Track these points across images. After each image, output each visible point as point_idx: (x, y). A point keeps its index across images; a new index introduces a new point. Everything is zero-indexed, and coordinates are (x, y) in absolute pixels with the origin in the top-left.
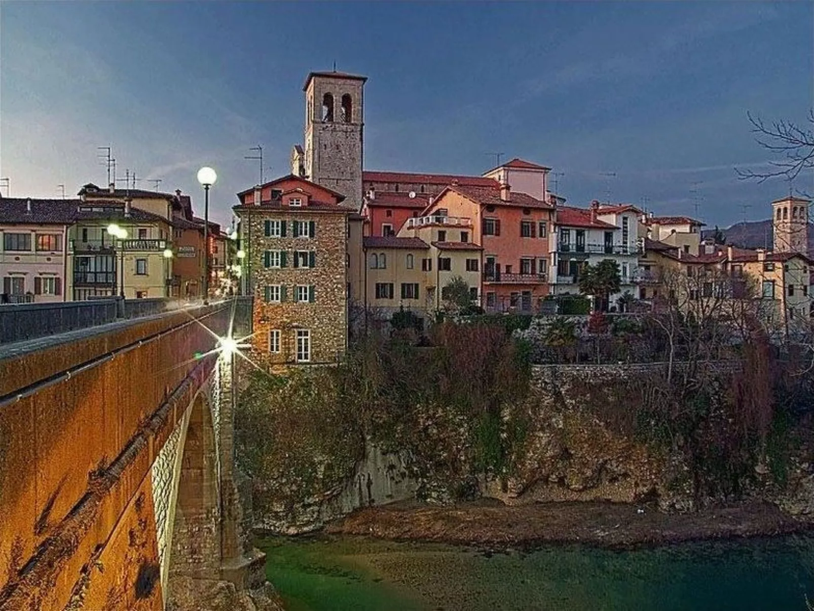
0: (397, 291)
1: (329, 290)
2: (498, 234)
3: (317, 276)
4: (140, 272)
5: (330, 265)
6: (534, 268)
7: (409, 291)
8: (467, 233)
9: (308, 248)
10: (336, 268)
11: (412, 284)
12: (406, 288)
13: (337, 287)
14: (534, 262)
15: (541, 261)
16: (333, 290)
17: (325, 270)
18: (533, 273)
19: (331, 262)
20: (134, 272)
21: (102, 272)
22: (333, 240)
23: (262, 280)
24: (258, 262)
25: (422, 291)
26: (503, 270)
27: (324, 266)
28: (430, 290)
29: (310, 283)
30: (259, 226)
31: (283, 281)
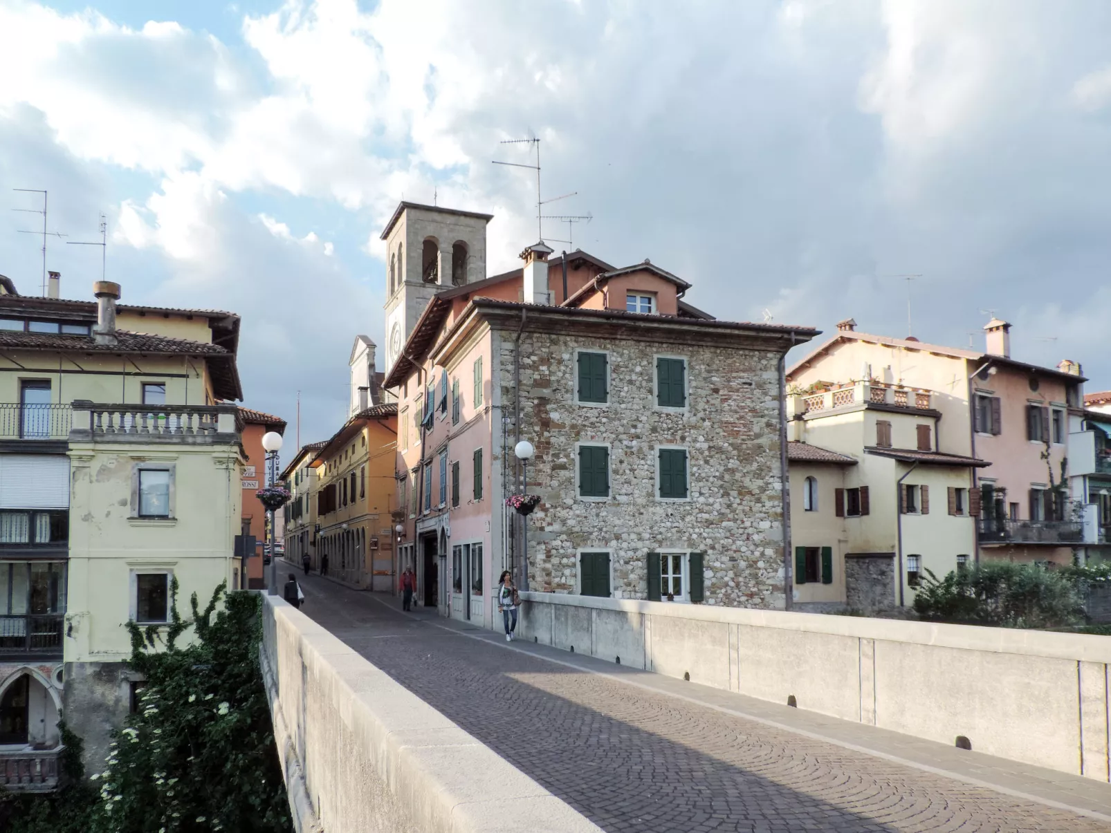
1: (743, 564)
2: (998, 434)
3: (709, 523)
4: (144, 513)
5: (743, 492)
9: (683, 438)
10: (758, 500)
11: (818, 549)
13: (763, 554)
16: (752, 564)
17: (729, 506)
19: (747, 482)
20: (128, 511)
22: (749, 416)
23: (559, 534)
24: (546, 481)
25: (838, 563)
27: (726, 494)
29: (691, 543)
30: (544, 368)
31: (618, 537)
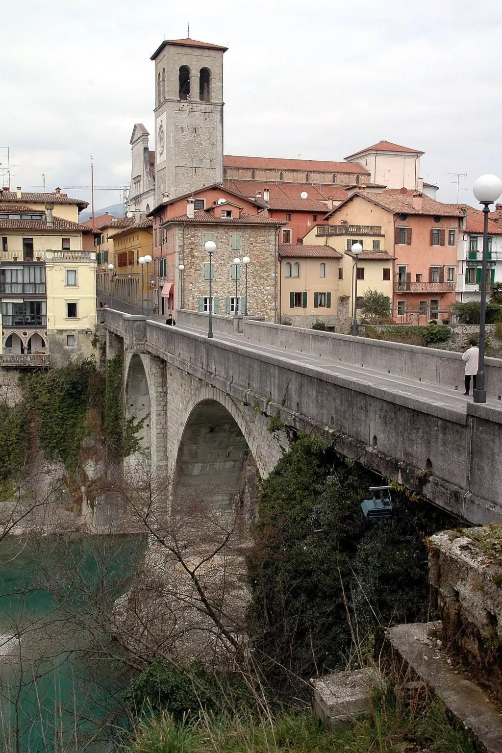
0: (311, 300)
1: (260, 301)
2: (409, 244)
3: (248, 287)
5: (261, 277)
6: (442, 277)
7: (322, 299)
8: (379, 242)
11: (325, 294)
12: (319, 297)
13: (267, 298)
14: (442, 270)
15: (449, 269)
16: (263, 301)
17: (255, 282)
18: (441, 282)
20: (64, 284)
21: (30, 283)
22: (263, 252)
24: (193, 275)
25: (334, 300)
26: (413, 279)
27: (255, 278)
28: (343, 299)
29: (242, 294)
30: (193, 239)
